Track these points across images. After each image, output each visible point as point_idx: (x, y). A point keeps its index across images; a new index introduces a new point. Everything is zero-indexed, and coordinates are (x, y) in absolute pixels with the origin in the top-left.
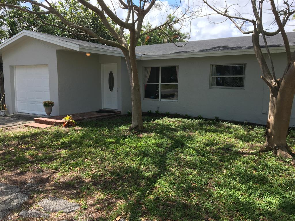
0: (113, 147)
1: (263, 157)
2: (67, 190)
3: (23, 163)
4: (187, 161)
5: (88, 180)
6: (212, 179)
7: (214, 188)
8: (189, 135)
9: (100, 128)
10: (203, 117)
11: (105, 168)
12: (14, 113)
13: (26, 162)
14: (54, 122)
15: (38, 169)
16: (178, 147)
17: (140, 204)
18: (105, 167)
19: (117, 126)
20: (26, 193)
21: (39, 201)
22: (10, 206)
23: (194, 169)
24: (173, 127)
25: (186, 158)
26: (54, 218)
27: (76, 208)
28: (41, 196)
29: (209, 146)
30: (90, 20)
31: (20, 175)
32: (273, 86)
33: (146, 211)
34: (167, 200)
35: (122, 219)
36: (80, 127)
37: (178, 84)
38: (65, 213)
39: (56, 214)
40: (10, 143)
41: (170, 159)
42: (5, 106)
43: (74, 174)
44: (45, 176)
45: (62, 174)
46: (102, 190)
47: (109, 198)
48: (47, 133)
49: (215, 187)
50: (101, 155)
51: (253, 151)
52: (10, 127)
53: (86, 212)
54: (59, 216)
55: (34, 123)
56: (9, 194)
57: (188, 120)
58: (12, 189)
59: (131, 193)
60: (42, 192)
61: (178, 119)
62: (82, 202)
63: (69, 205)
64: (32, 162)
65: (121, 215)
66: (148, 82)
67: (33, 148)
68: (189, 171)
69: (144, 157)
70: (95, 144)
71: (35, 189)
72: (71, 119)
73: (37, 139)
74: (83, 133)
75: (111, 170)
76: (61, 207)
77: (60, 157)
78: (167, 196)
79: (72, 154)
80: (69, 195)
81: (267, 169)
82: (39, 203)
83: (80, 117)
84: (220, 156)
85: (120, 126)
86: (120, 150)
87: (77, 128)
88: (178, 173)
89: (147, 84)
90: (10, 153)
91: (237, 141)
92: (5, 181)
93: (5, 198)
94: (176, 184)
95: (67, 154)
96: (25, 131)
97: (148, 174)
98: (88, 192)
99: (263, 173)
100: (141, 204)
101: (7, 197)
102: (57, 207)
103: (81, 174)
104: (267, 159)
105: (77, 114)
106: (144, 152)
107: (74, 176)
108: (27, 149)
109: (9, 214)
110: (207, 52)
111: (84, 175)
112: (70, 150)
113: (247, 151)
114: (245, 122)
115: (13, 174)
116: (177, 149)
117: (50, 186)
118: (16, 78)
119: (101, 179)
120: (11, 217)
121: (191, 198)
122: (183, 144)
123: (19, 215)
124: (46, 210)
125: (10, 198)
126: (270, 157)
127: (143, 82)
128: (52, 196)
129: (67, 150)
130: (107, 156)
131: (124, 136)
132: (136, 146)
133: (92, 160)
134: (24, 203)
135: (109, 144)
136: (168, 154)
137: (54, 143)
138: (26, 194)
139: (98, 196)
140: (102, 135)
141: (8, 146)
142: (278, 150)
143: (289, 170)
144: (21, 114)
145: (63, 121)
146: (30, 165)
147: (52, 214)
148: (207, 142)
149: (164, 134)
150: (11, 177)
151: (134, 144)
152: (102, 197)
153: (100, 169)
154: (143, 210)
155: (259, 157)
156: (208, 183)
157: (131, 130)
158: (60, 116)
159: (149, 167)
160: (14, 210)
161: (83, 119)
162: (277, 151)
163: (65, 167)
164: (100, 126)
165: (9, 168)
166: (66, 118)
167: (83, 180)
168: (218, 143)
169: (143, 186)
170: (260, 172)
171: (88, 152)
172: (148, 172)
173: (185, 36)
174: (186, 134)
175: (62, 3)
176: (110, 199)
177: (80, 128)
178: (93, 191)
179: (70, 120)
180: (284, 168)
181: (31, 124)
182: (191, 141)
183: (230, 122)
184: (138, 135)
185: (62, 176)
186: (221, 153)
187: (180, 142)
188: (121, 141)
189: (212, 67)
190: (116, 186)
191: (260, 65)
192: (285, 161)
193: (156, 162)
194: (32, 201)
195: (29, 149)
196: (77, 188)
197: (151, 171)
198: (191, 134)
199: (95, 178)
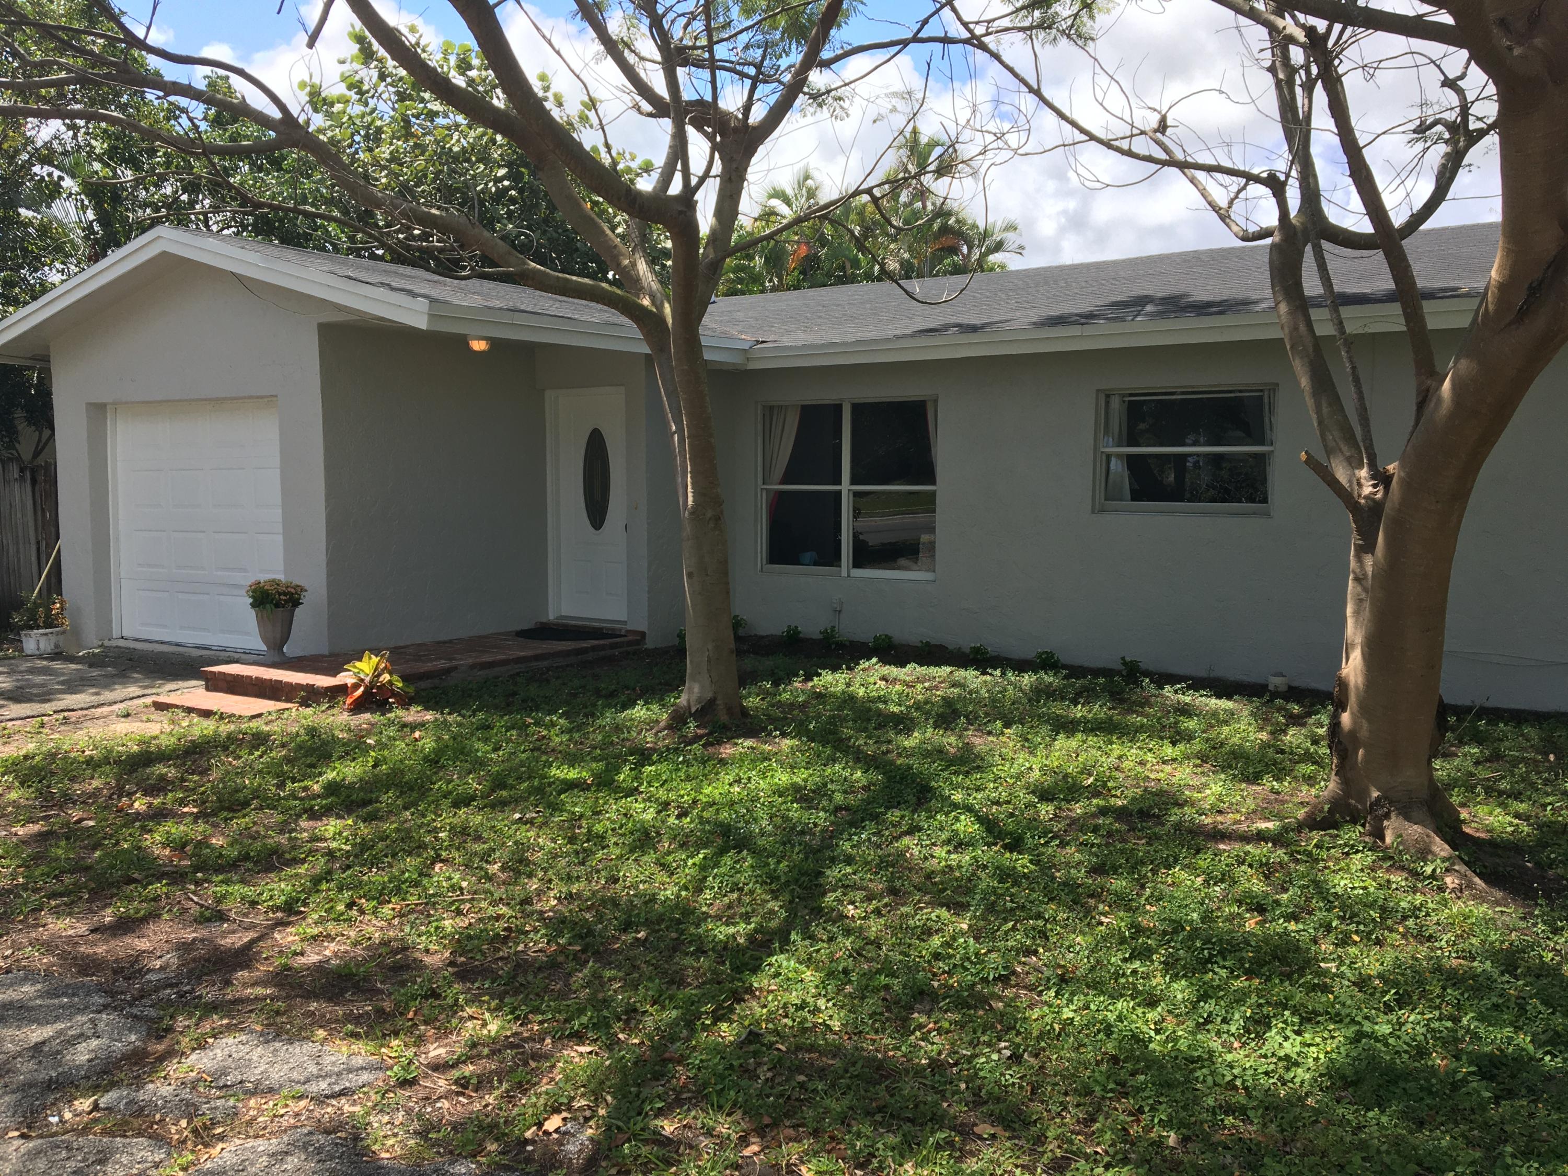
0: (577, 805)
1: (1310, 854)
2: (330, 1000)
3: (135, 881)
4: (933, 872)
5: (437, 957)
6: (1035, 953)
7: (1040, 994)
8: (968, 747)
9: (529, 716)
10: (1064, 659)
11: (528, 903)
12: (106, 643)
13: (147, 877)
14: (299, 687)
15: (202, 906)
16: (898, 806)
17: (665, 1061)
18: (527, 901)
19: (615, 706)
20: (135, 1011)
21: (194, 1049)
22: (60, 1070)
23: (958, 908)
24: (896, 709)
25: (933, 856)
26: (260, 1119)
27: (365, 1077)
28: (207, 1027)
29: (1052, 800)
30: (500, 166)
31: (114, 936)
32: (1363, 501)
33: (689, 1091)
34: (799, 1048)
35: (569, 1125)
36: (427, 709)
37: (933, 494)
38: (312, 1099)
39: (271, 1104)
40: (76, 786)
41: (849, 860)
42: (62, 608)
43: (371, 929)
44: (237, 940)
45: (316, 931)
46: (493, 1004)
47: (525, 1035)
48: (260, 740)
49: (1042, 991)
50: (516, 843)
51: (1270, 825)
52: (80, 713)
53: (410, 1097)
54: (282, 1111)
55: (202, 691)
56: (57, 1019)
57: (984, 673)
58: (73, 995)
59: (631, 1015)
60: (214, 1008)
61: (934, 671)
62: (393, 1055)
63: (333, 1064)
64: (177, 877)
65: (569, 1109)
66: (783, 482)
67: (186, 810)
68: (933, 916)
69: (722, 851)
70: (493, 791)
71: (181, 995)
72: (386, 668)
73: (209, 769)
74: (439, 739)
75: (555, 912)
76: (295, 1075)
77: (310, 852)
78: (804, 1030)
79: (371, 840)
80: (337, 1021)
81: (1320, 909)
82: (194, 1056)
83: (431, 661)
84: (1099, 846)
85: (631, 704)
86: (609, 819)
87: (413, 714)
88: (875, 927)
89: (781, 494)
90: (72, 833)
91: (1203, 780)
92: (43, 961)
93: (37, 1034)
94: (854, 977)
95: (348, 840)
96: (153, 729)
97: (731, 930)
98: (426, 1012)
99: (1292, 926)
100: (670, 1060)
101: (47, 1032)
102: (276, 1075)
103: (407, 929)
104: (1331, 864)
105: (419, 645)
106: (725, 830)
107: (370, 938)
108: (159, 815)
109: (53, 1104)
110: (1075, 331)
111: (419, 936)
112: (364, 821)
113: (1239, 822)
114: (1276, 682)
115: (82, 928)
116: (894, 815)
117: (253, 985)
118: (119, 464)
119: (501, 953)
120: (61, 1117)
121: (913, 1037)
122: (929, 789)
123: (96, 1107)
124: (225, 1086)
125: (60, 1033)
126: (1347, 854)
127: (760, 481)
128: (259, 1028)
129: (350, 822)
130: (542, 848)
131: (643, 754)
132: (695, 802)
133: (466, 866)
134: (126, 1057)
135: (559, 794)
136: (845, 836)
137: (289, 785)
138: (136, 1016)
139: (474, 1028)
140: (532, 750)
141: (67, 800)
142: (1387, 816)
143: (1428, 914)
144: (139, 646)
145: (346, 678)
146: (165, 889)
147: (252, 1103)
148: (1048, 780)
149: (842, 740)
150: (73, 942)
151: (682, 792)
152: (493, 1034)
153: (503, 910)
154: (674, 1090)
155: (1292, 855)
156: (1014, 973)
157: (678, 720)
158: (331, 655)
159: (739, 899)
160: (77, 1087)
161: (448, 671)
162: (1386, 823)
163: (332, 900)
164: (531, 706)
165: (65, 904)
166: (358, 664)
167: (415, 960)
168: (1104, 785)
169: (696, 983)
170: (1281, 921)
171: (453, 828)
172: (733, 924)
173: (997, 237)
174: (950, 741)
175: (361, 82)
176: (531, 1039)
177: (429, 716)
178: (452, 1006)
179: (379, 676)
180: (1403, 904)
181: (188, 696)
182: (967, 774)
183: (1197, 684)
184: (711, 750)
185: (314, 938)
186: (1110, 834)
187: (913, 782)
188: (622, 777)
189: (1107, 403)
190: (567, 985)
191: (1307, 399)
192: (1415, 874)
193: (778, 878)
194: (161, 1047)
195: (165, 816)
196: (381, 992)
197: (746, 917)
198: (977, 741)
199: (471, 951)
